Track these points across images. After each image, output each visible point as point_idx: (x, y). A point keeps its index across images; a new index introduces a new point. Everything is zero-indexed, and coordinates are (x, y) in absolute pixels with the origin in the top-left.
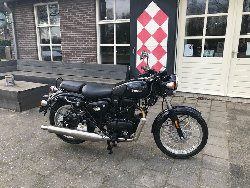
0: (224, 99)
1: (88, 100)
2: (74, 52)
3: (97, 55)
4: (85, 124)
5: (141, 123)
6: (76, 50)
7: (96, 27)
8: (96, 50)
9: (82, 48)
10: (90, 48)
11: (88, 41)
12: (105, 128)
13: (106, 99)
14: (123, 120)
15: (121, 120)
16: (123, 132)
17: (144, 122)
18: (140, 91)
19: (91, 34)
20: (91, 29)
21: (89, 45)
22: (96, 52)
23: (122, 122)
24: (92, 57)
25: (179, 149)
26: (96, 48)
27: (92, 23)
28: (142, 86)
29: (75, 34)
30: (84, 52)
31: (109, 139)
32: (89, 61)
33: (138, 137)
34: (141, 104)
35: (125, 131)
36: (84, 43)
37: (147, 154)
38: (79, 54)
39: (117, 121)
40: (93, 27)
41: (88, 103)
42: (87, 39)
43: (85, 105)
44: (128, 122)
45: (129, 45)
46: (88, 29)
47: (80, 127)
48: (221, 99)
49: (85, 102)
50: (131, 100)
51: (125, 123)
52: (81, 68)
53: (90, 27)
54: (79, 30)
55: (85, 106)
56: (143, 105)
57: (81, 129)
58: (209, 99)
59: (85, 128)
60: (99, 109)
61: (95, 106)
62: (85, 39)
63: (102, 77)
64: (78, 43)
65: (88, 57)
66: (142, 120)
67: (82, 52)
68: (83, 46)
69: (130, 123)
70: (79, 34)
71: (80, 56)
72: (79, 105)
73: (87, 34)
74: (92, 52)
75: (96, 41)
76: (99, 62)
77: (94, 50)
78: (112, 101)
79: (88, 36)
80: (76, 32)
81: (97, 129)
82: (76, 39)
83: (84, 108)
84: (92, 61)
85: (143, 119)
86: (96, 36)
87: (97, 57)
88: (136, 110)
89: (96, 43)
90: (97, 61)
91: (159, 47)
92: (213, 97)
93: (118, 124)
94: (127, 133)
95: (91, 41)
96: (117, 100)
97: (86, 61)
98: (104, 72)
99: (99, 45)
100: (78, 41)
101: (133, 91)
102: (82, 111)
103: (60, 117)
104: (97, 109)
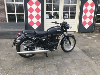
3: (6, 18)
4: (38, 47)
7: (4, 5)
8: (6, 16)
10: (2, 15)
15: (52, 42)
19: (2, 8)
20: (2, 6)
24: (4, 19)
27: (2, 3)
35: (55, 46)
47: (36, 49)
49: (38, 38)
59: (38, 49)
63: (12, 29)
65: (1, 19)
74: (3, 17)
75: (5, 12)
76: (8, 22)
79: (0, 9)
84: (3, 21)
86: (5, 9)
90: (6, 21)
91: (38, 15)
93: (52, 44)
95: (2, 12)
99: (7, 14)
102: (36, 42)
103: (25, 47)
104: (44, 40)
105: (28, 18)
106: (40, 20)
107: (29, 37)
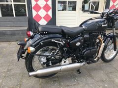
91: (47, 5)
102: (65, 49)
103: (44, 60)
104: (78, 44)
106: (50, 13)
107: (53, 40)
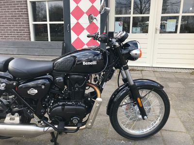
0: (150, 69)
1: (18, 80)
2: (5, 30)
3: (30, 33)
4: (17, 114)
5: (96, 105)
6: (6, 28)
7: (27, 4)
8: (29, 28)
9: (13, 25)
10: (22, 25)
11: (20, 19)
12: (46, 115)
13: (46, 76)
14: (71, 103)
15: (69, 103)
16: (73, 119)
17: (100, 103)
18: (94, 63)
19: (22, 11)
20: (22, 6)
21: (20, 23)
22: (29, 30)
23: (70, 106)
24: (25, 35)
25: (138, 129)
26: (29, 25)
28: (96, 57)
29: (5, 12)
30: (15, 30)
31: (54, 130)
32: (21, 39)
33: (92, 123)
34: (93, 80)
35: (75, 117)
36: (15, 21)
37: (101, 139)
38: (10, 32)
39: (63, 105)
40: (24, 4)
41: (18, 84)
42: (18, 16)
43: (14, 87)
44: (79, 106)
45: (63, 22)
46: (19, 7)
47: (9, 118)
48: (148, 69)
49: (14, 84)
50: (81, 77)
51: (75, 107)
52: (13, 46)
53: (20, 4)
54: (8, 7)
55: (15, 89)
56: (95, 82)
57: (12, 121)
58: (139, 70)
59: (17, 119)
60: (36, 91)
61: (29, 88)
62: (16, 16)
63: (36, 54)
64: (8, 21)
65: (20, 35)
66: (97, 101)
67: (13, 30)
68: (13, 23)
69: (81, 106)
70: (9, 12)
71: (12, 34)
72: (5, 87)
73: (18, 11)
74: (24, 30)
75: (28, 19)
76: (33, 39)
77: (27, 28)
78: (54, 79)
79: (19, 14)
80: (5, 9)
81: (36, 119)
82: (5, 17)
83: (13, 92)
84: (25, 39)
85: (99, 99)
86: (28, 14)
87: (30, 35)
88: (87, 88)
89: (28, 21)
90: (30, 39)
91: (92, 24)
92: (141, 68)
93: (65, 109)
94: (78, 119)
95: (22, 19)
96: (61, 78)
97: (19, 39)
98: (39, 49)
99: (32, 23)
100: (9, 19)
101: (84, 63)
104: (33, 91)
105: (72, 31)
